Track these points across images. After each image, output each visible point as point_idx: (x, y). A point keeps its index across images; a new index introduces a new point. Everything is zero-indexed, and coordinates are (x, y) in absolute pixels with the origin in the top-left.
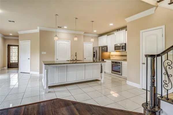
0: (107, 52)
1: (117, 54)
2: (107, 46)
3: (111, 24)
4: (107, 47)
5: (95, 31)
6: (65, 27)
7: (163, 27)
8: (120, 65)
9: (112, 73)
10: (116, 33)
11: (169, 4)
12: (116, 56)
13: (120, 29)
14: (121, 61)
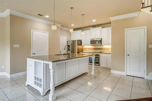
0: (81, 45)
1: (91, 48)
2: (81, 40)
3: (94, 21)
4: (81, 42)
5: (73, 25)
6: (47, 16)
7: (146, 27)
8: (98, 57)
9: (89, 64)
10: (92, 29)
11: (151, 11)
12: (89, 49)
13: (96, 26)
14: (100, 54)
